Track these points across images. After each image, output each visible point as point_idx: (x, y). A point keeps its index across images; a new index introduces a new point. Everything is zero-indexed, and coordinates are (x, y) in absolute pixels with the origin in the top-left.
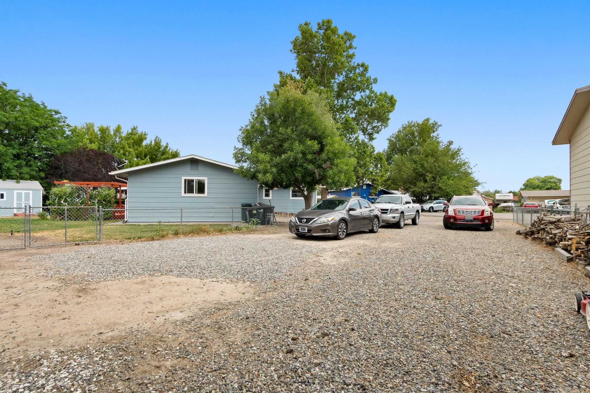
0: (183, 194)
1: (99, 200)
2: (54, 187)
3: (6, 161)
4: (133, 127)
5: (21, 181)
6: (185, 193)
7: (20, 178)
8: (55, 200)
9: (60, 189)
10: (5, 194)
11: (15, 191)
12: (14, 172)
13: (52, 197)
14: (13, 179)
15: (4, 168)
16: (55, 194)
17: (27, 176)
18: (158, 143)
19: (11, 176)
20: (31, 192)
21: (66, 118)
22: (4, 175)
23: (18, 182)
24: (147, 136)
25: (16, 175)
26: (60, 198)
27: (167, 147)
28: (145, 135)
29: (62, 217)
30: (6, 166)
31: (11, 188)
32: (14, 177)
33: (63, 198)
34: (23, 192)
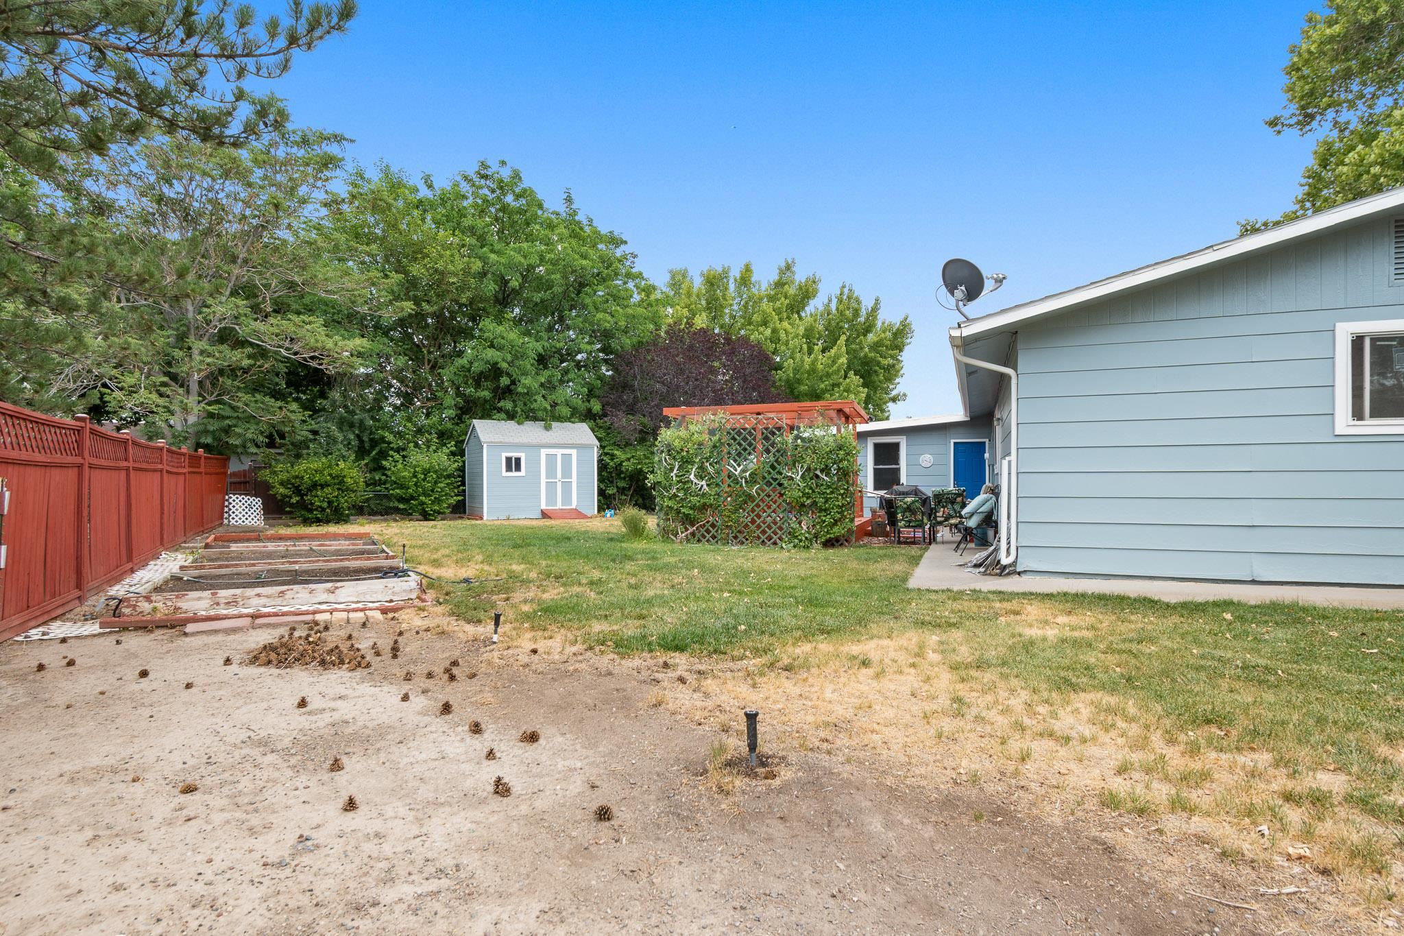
0: (1344, 422)
1: (809, 469)
2: (668, 426)
3: (525, 374)
4: (783, 264)
5: (554, 424)
6: (1358, 414)
7: (551, 416)
8: (672, 470)
9: (683, 433)
10: (523, 456)
11: (542, 450)
12: (540, 402)
13: (660, 461)
14: (535, 419)
15: (520, 390)
16: (669, 449)
17: (565, 411)
18: (848, 301)
19: (532, 410)
20: (574, 452)
21: (635, 256)
22: (519, 410)
23: (548, 428)
24: (821, 286)
25: (545, 409)
26: (686, 462)
27: (875, 309)
28: (814, 282)
29: (691, 530)
30: (524, 386)
31: (534, 442)
32: (540, 414)
33: (693, 463)
34: (559, 452)
